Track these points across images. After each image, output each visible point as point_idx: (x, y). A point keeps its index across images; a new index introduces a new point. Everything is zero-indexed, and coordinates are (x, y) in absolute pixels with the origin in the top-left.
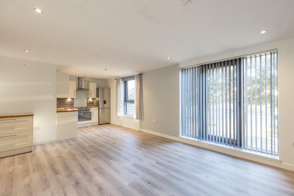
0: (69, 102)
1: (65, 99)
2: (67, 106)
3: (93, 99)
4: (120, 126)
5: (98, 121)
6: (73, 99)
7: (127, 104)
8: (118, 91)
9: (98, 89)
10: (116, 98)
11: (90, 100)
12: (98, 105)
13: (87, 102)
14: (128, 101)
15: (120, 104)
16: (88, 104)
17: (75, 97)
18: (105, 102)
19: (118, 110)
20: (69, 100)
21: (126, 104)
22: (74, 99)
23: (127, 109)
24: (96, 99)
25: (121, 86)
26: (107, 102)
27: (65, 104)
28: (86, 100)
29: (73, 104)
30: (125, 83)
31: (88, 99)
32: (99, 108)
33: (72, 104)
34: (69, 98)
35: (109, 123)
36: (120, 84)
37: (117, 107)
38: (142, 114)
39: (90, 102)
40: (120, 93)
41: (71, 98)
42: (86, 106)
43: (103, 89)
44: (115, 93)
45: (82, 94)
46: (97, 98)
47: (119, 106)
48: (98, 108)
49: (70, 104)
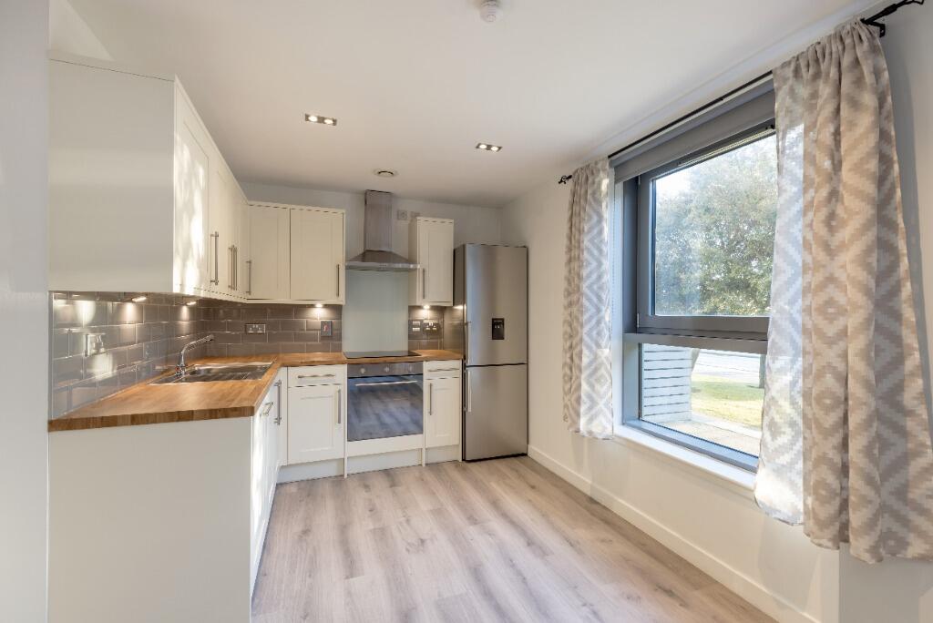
0: (320, 325)
1: (300, 309)
2: (309, 350)
3: (440, 310)
4: (592, 500)
5: (457, 440)
6: (336, 309)
7: (646, 347)
8: (586, 255)
9: (458, 256)
10: (570, 304)
11: (425, 314)
12: (458, 345)
13: (410, 325)
14: (649, 324)
15: (598, 346)
16: (411, 336)
17: (341, 301)
18: (497, 329)
19: (585, 387)
20: (319, 314)
21: (640, 346)
22: (344, 312)
23: (645, 383)
24: (450, 309)
25: (606, 214)
26: (507, 331)
27: (299, 337)
28: (404, 318)
29: (339, 338)
30: (636, 192)
31: (413, 308)
32: (464, 367)
33: (331, 336)
34: (319, 305)
35: (525, 455)
36: (599, 203)
37: (572, 365)
38: (901, 493)
39: (423, 326)
40: (600, 264)
41: (326, 306)
42: (402, 346)
43: (489, 252)
44: (563, 271)
45: (380, 284)
46: (460, 307)
47: (590, 364)
48: (458, 364)
49: (323, 338)
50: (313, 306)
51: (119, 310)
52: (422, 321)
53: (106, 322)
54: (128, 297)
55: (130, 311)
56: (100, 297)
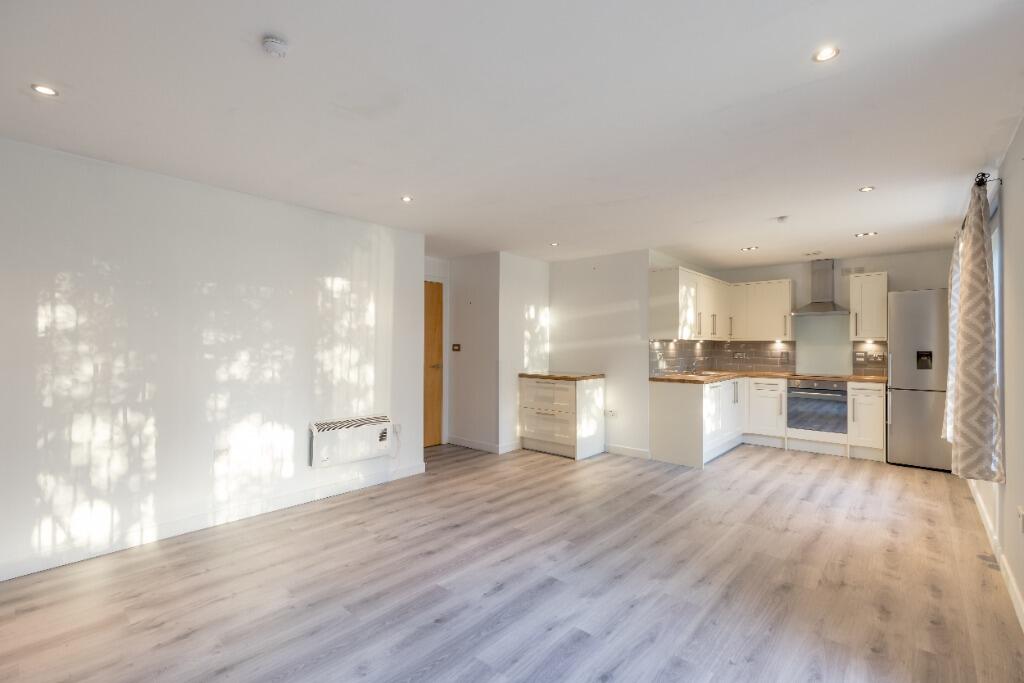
0: (779, 355)
1: (766, 344)
2: (774, 370)
3: (883, 344)
5: (881, 445)
6: (792, 344)
11: (870, 348)
13: (854, 356)
16: (856, 364)
17: (787, 338)
18: (922, 361)
20: (779, 347)
22: (797, 343)
26: (933, 361)
27: (765, 362)
28: (849, 350)
29: (794, 363)
31: (856, 343)
32: (887, 389)
33: (788, 362)
34: (779, 341)
39: (866, 356)
42: (848, 372)
45: (824, 323)
48: (883, 386)
49: (782, 363)
50: (773, 342)
51: (668, 345)
52: (866, 353)
53: (664, 349)
54: (671, 341)
55: (672, 346)
56: (661, 341)
